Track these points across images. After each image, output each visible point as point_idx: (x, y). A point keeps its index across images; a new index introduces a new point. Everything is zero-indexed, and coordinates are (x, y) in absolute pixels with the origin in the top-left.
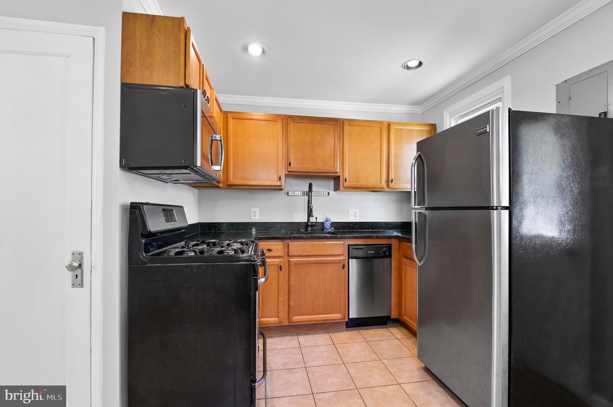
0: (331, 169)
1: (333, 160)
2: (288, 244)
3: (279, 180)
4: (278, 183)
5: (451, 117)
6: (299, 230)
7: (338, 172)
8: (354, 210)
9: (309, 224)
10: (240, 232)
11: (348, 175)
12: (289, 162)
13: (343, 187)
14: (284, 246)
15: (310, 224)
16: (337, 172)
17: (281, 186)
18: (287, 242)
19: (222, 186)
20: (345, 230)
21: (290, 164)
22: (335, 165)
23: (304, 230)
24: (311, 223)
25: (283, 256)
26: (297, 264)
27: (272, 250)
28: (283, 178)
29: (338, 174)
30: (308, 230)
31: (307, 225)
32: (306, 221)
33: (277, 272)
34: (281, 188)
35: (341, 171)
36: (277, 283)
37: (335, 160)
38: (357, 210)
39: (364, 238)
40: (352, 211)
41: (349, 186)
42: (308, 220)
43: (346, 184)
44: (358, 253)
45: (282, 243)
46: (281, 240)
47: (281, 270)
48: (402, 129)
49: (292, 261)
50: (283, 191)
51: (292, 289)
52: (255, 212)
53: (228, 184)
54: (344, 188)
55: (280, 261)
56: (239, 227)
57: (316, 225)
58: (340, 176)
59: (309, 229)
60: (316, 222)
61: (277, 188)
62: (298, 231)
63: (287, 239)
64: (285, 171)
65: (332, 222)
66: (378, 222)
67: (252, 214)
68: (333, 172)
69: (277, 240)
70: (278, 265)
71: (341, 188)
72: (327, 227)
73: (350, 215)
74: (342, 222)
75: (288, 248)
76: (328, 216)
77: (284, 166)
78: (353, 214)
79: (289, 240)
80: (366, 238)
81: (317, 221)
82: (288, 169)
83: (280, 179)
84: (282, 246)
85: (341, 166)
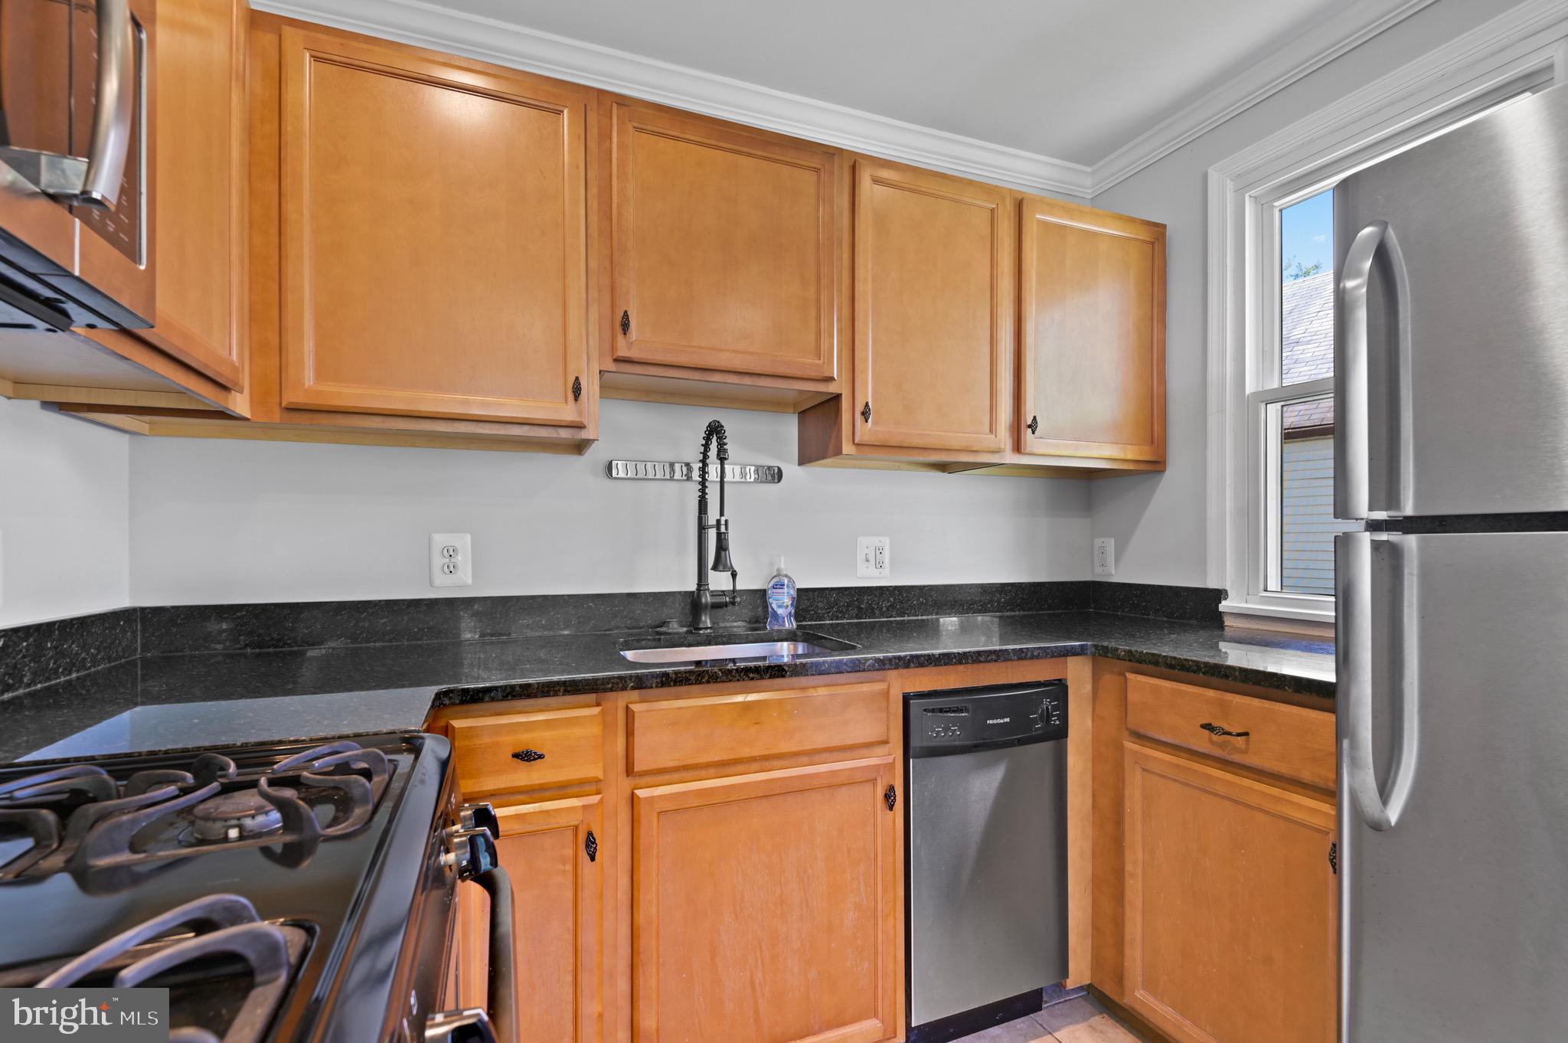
0: (806, 362)
1: (812, 322)
2: (629, 714)
3: (571, 396)
4: (567, 412)
5: (1240, 191)
6: (663, 629)
7: (836, 378)
8: (875, 541)
9: (703, 600)
10: (374, 648)
11: (875, 391)
12: (620, 314)
13: (854, 443)
14: (605, 725)
15: (707, 599)
16: (832, 379)
17: (580, 427)
18: (621, 704)
19: (252, 415)
20: (843, 618)
21: (625, 326)
22: (824, 346)
23: (682, 626)
24: (714, 594)
25: (601, 776)
26: (677, 809)
27: (541, 757)
28: (591, 386)
29: (832, 388)
30: (701, 626)
31: (694, 604)
32: (692, 587)
33: (569, 867)
34: (584, 435)
35: (846, 375)
36: (570, 924)
37: (824, 325)
38: (886, 542)
39: (974, 662)
40: (866, 544)
41: (873, 440)
42: (699, 585)
43: (866, 431)
44: (946, 729)
45: (596, 710)
46: (591, 697)
47: (593, 859)
48: (1064, 227)
49: (651, 800)
50: (591, 453)
51: (646, 941)
52: (451, 553)
53: (284, 404)
54: (858, 445)
55: (585, 807)
56: (367, 624)
57: (733, 603)
58: (841, 394)
59: (706, 620)
60: (734, 591)
61: (564, 434)
62: (658, 633)
63: (624, 689)
64: (601, 355)
65: (799, 590)
66: (958, 585)
67: (438, 561)
68: (812, 374)
69: (569, 699)
70: (576, 828)
71: (847, 448)
72: (780, 611)
73: (861, 557)
74: (832, 589)
75: (629, 733)
76: (783, 566)
77: (594, 328)
78: (872, 558)
79: (635, 695)
80: (980, 662)
81: (738, 588)
82: (613, 349)
83: (577, 391)
84: (596, 730)
85: (846, 353)
